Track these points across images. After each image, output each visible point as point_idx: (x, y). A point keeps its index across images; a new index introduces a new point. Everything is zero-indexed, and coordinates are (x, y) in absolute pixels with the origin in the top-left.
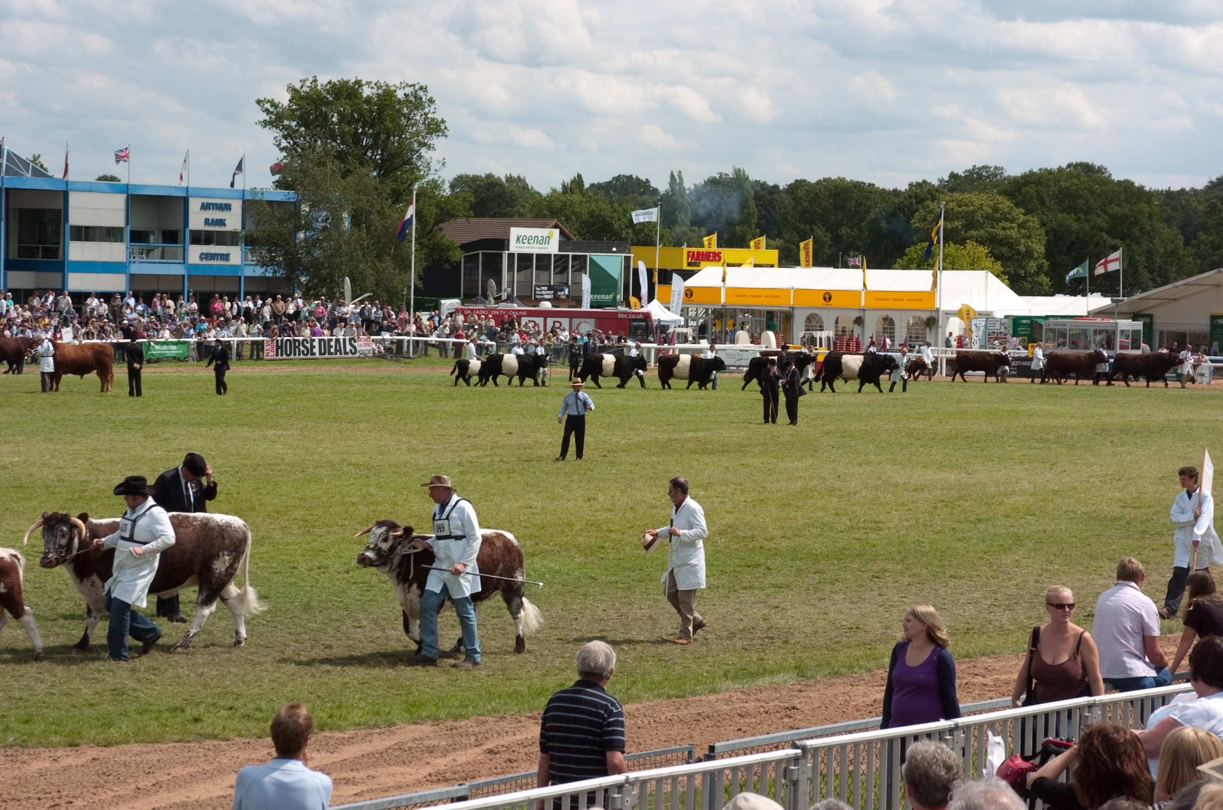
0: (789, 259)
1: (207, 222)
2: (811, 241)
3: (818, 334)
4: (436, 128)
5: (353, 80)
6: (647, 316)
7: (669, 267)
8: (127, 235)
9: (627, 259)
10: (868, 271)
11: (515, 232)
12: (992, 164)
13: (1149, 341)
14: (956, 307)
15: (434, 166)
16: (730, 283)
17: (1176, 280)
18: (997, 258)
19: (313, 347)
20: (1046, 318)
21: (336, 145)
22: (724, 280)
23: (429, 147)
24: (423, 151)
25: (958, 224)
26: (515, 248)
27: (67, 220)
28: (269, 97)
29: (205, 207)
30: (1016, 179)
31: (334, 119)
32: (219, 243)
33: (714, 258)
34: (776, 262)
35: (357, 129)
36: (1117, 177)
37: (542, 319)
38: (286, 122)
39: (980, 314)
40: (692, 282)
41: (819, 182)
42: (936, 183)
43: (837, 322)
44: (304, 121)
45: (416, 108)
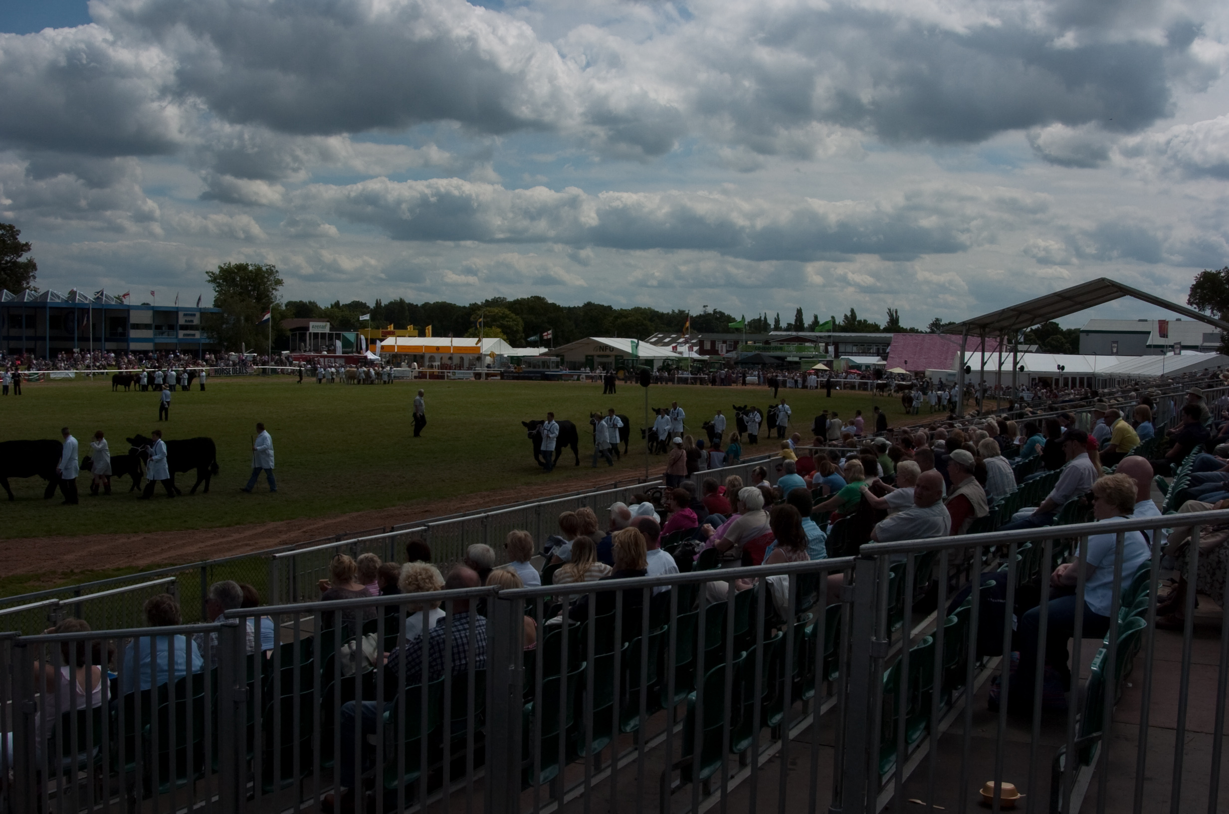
0: (422, 334)
1: (186, 321)
2: (430, 327)
4: (279, 282)
5: (245, 264)
6: (366, 357)
7: (374, 337)
8: (153, 327)
9: (357, 334)
10: (454, 339)
11: (311, 324)
12: (502, 296)
13: (562, 364)
14: (489, 353)
15: (278, 297)
16: (398, 344)
17: (573, 341)
18: (504, 333)
19: (230, 371)
20: (524, 356)
21: (238, 289)
22: (396, 343)
23: (276, 290)
25: (489, 319)
26: (312, 330)
27: (129, 321)
28: (211, 271)
29: (185, 315)
30: (511, 302)
31: (238, 279)
32: (191, 330)
33: (392, 334)
34: (417, 335)
35: (247, 283)
36: (550, 301)
38: (218, 281)
39: (498, 355)
41: (434, 303)
42: (480, 303)
44: (225, 280)
45: (271, 274)
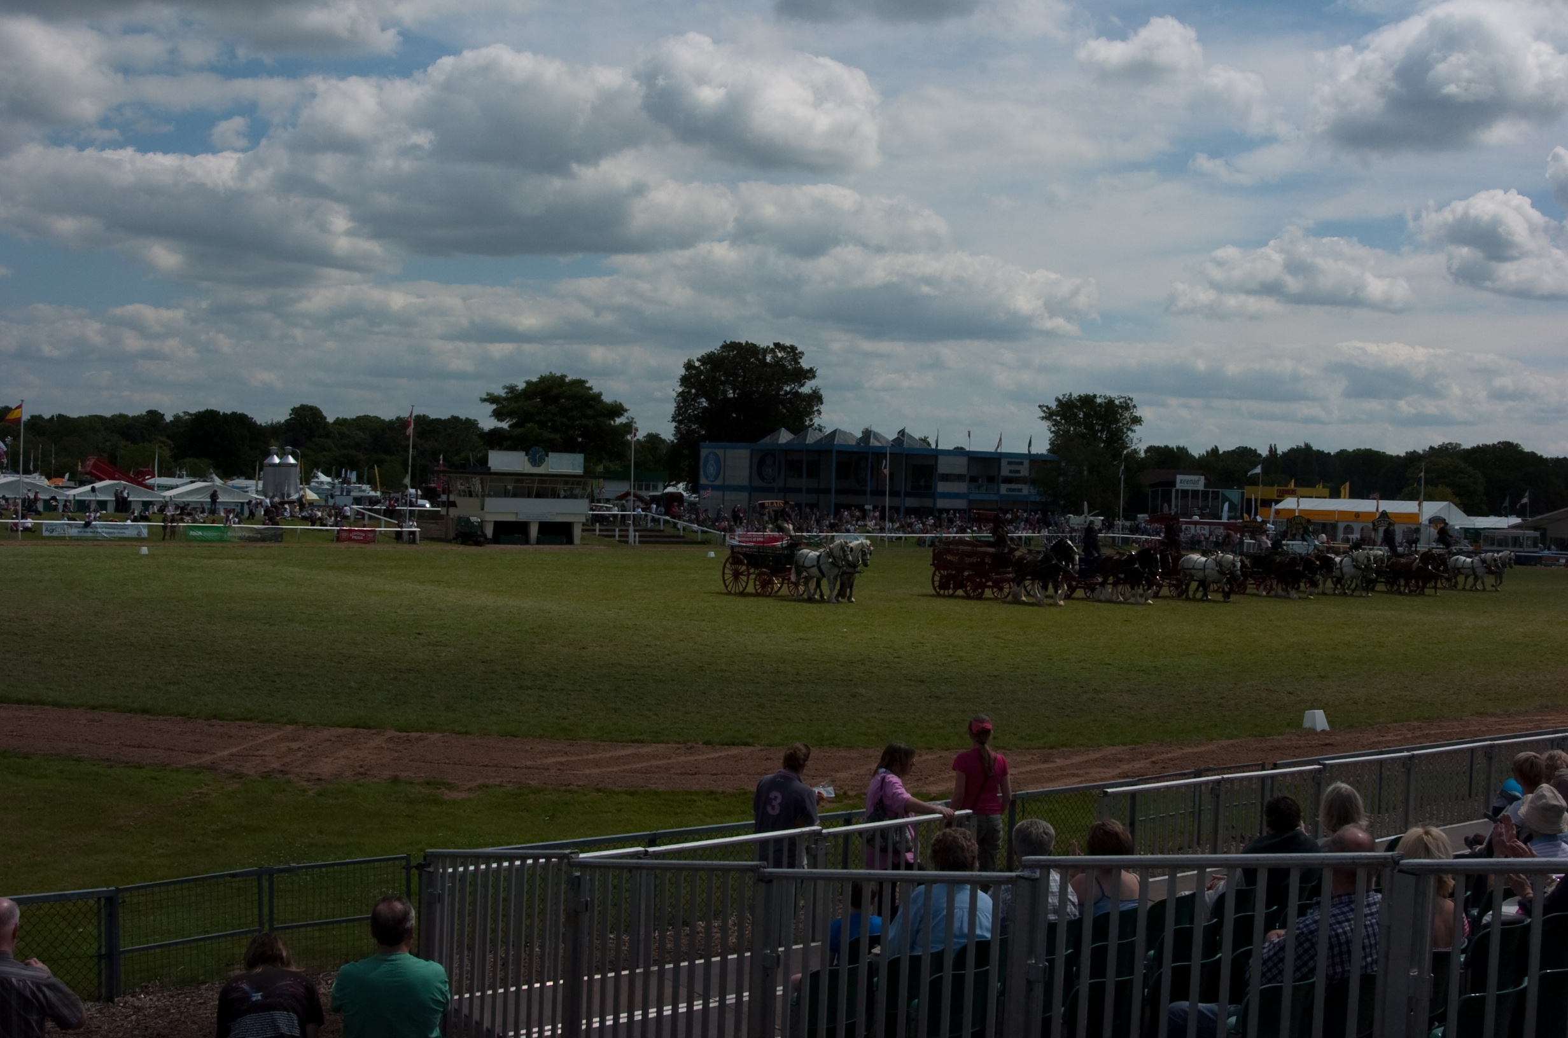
0: (1335, 494)
1: (1011, 471)
2: (1347, 484)
3: (1351, 536)
4: (1137, 420)
5: (1092, 394)
7: (1266, 497)
8: (967, 479)
9: (1243, 493)
10: (1380, 501)
11: (1179, 478)
13: (1543, 542)
15: (1135, 441)
16: (1301, 507)
17: (1563, 508)
18: (1457, 494)
20: (1484, 529)
21: (1082, 429)
22: (1298, 505)
23: (1133, 431)
24: (1129, 433)
25: (1432, 474)
26: (1179, 486)
27: (936, 470)
28: (1045, 404)
29: (1010, 463)
30: (1468, 450)
31: (1081, 415)
32: (1016, 483)
33: (1292, 493)
34: (1328, 495)
35: (1093, 421)
36: (1527, 449)
37: (1193, 526)
38: (1054, 417)
40: (1280, 506)
43: (1362, 529)
44: (1064, 417)
45: (1126, 410)
